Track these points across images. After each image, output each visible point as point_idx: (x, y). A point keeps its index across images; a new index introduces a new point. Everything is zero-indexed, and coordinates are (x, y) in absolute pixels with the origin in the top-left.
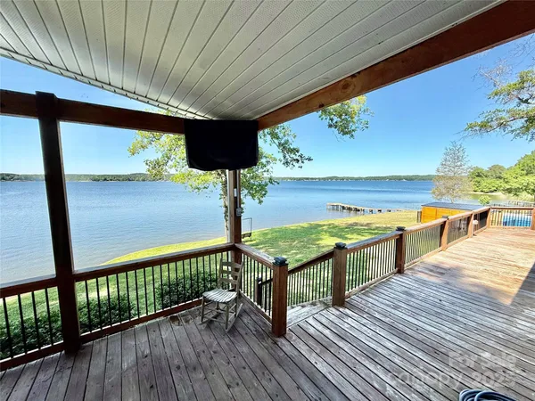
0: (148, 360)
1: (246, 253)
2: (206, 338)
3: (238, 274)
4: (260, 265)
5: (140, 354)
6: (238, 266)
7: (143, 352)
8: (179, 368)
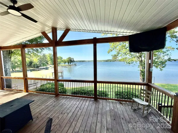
0: (113, 111)
1: (154, 88)
2: (133, 115)
3: (150, 96)
4: (164, 95)
5: (111, 109)
6: (150, 92)
7: (112, 108)
8: (123, 119)
